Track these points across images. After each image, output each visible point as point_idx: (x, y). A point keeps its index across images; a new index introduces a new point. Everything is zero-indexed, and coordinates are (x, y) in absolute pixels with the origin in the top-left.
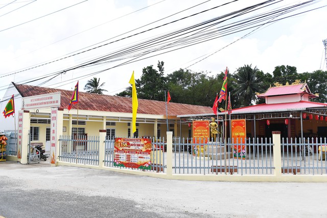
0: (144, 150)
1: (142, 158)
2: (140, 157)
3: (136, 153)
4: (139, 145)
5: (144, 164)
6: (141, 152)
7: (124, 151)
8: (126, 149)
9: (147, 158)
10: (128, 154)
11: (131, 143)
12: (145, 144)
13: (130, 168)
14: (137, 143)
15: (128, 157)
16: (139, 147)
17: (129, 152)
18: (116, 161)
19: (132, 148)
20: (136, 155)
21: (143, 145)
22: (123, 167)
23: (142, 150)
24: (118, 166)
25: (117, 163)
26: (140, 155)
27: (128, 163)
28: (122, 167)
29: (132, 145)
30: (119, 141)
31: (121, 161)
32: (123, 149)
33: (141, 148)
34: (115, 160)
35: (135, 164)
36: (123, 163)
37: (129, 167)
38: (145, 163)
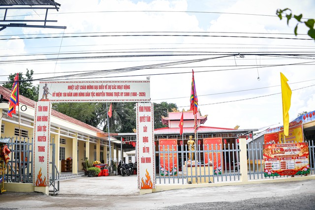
0: (301, 154)
1: (299, 162)
2: (297, 163)
3: (293, 158)
4: (295, 150)
5: (302, 169)
6: (298, 157)
7: (276, 158)
8: (279, 156)
9: (304, 162)
10: (282, 161)
11: (285, 148)
12: (302, 148)
13: (286, 176)
14: (292, 148)
15: (283, 164)
16: (295, 152)
17: (283, 159)
18: (267, 171)
19: (286, 153)
20: (292, 161)
21: (299, 150)
22: (277, 176)
23: (298, 155)
24: (269, 176)
25: (269, 173)
26: (297, 160)
27: (283, 171)
28: (275, 177)
29: (286, 151)
30: (270, 147)
31: (274, 170)
32: (275, 157)
33: (297, 153)
34: (265, 170)
35: (292, 171)
36: (276, 172)
37: (284, 175)
38: (304, 168)
